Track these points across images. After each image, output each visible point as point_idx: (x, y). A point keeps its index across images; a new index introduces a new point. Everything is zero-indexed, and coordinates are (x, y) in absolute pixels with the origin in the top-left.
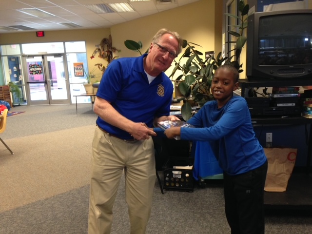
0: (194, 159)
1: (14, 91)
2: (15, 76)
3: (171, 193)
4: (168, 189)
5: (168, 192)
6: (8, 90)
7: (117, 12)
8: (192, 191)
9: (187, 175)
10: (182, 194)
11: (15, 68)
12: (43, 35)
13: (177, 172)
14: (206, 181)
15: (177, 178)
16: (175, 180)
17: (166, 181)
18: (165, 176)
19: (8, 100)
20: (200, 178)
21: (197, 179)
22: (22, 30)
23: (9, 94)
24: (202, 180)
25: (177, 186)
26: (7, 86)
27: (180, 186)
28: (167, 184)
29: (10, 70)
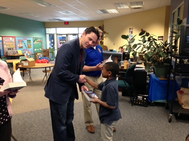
0: (149, 92)
1: (51, 52)
2: (52, 44)
3: (137, 106)
4: (135, 104)
5: (135, 106)
6: (49, 52)
7: (109, 13)
8: (147, 107)
9: (145, 99)
10: (142, 107)
11: (52, 40)
12: (68, 24)
13: (140, 97)
14: (154, 102)
15: (140, 100)
16: (139, 101)
17: (134, 101)
18: (134, 99)
19: (48, 57)
20: (151, 101)
21: (150, 101)
22: (58, 21)
23: (49, 54)
24: (153, 102)
25: (140, 103)
26: (48, 50)
27: (141, 104)
28: (135, 102)
29: (50, 41)
